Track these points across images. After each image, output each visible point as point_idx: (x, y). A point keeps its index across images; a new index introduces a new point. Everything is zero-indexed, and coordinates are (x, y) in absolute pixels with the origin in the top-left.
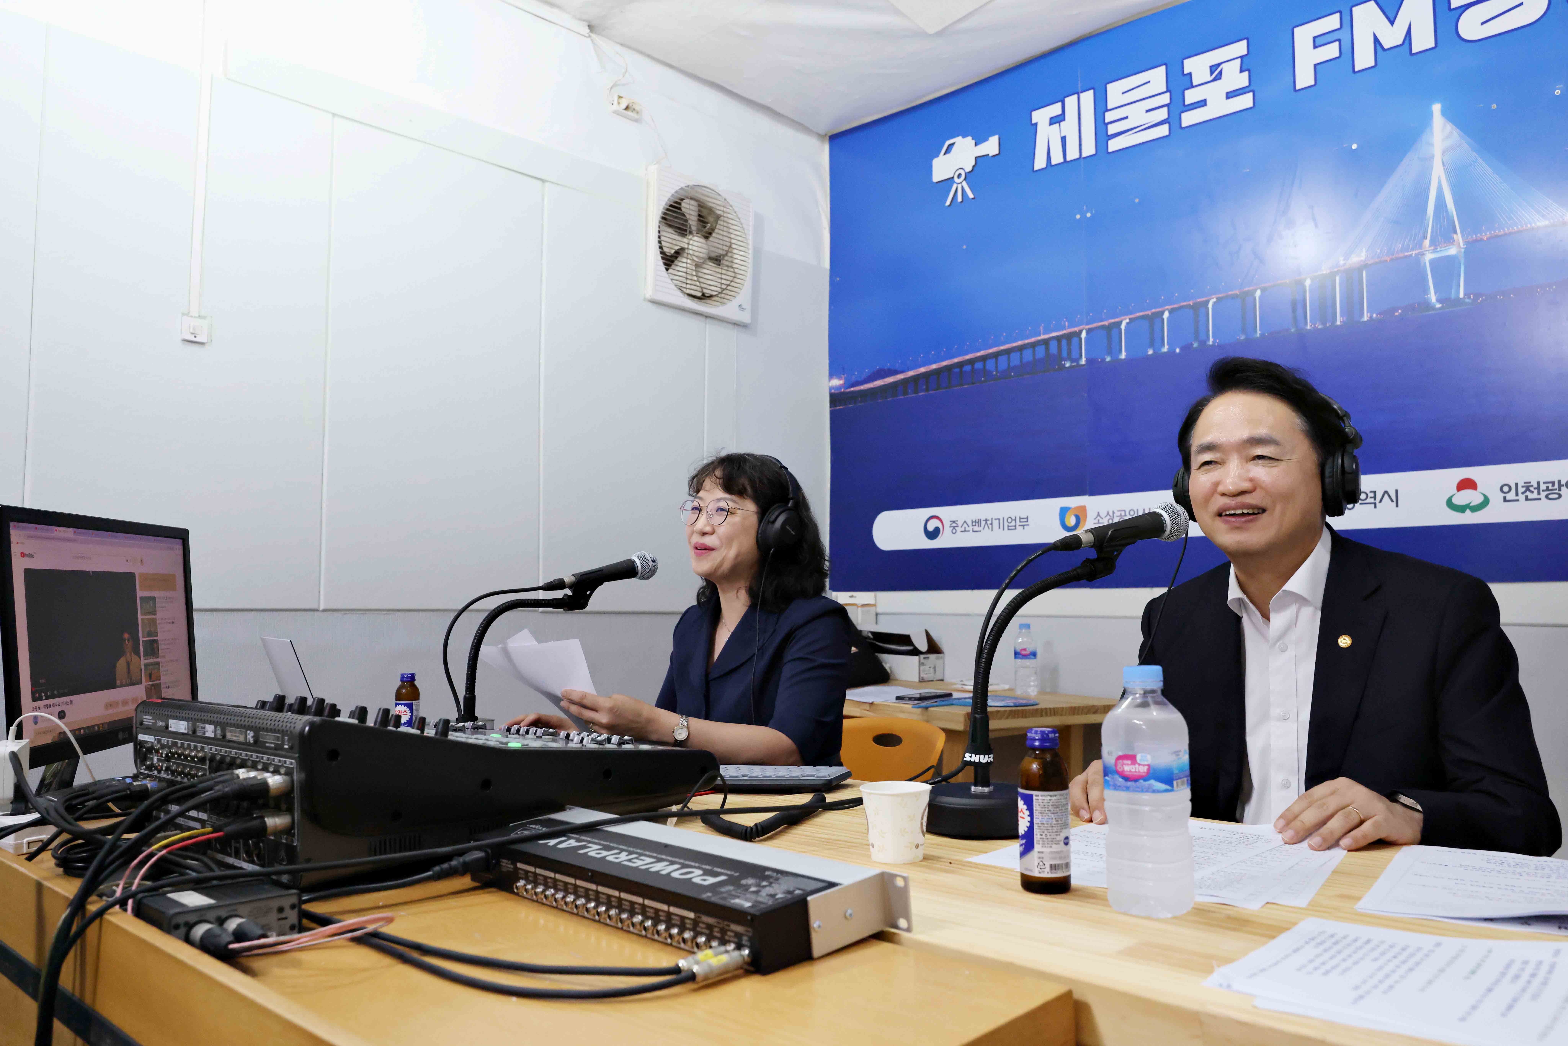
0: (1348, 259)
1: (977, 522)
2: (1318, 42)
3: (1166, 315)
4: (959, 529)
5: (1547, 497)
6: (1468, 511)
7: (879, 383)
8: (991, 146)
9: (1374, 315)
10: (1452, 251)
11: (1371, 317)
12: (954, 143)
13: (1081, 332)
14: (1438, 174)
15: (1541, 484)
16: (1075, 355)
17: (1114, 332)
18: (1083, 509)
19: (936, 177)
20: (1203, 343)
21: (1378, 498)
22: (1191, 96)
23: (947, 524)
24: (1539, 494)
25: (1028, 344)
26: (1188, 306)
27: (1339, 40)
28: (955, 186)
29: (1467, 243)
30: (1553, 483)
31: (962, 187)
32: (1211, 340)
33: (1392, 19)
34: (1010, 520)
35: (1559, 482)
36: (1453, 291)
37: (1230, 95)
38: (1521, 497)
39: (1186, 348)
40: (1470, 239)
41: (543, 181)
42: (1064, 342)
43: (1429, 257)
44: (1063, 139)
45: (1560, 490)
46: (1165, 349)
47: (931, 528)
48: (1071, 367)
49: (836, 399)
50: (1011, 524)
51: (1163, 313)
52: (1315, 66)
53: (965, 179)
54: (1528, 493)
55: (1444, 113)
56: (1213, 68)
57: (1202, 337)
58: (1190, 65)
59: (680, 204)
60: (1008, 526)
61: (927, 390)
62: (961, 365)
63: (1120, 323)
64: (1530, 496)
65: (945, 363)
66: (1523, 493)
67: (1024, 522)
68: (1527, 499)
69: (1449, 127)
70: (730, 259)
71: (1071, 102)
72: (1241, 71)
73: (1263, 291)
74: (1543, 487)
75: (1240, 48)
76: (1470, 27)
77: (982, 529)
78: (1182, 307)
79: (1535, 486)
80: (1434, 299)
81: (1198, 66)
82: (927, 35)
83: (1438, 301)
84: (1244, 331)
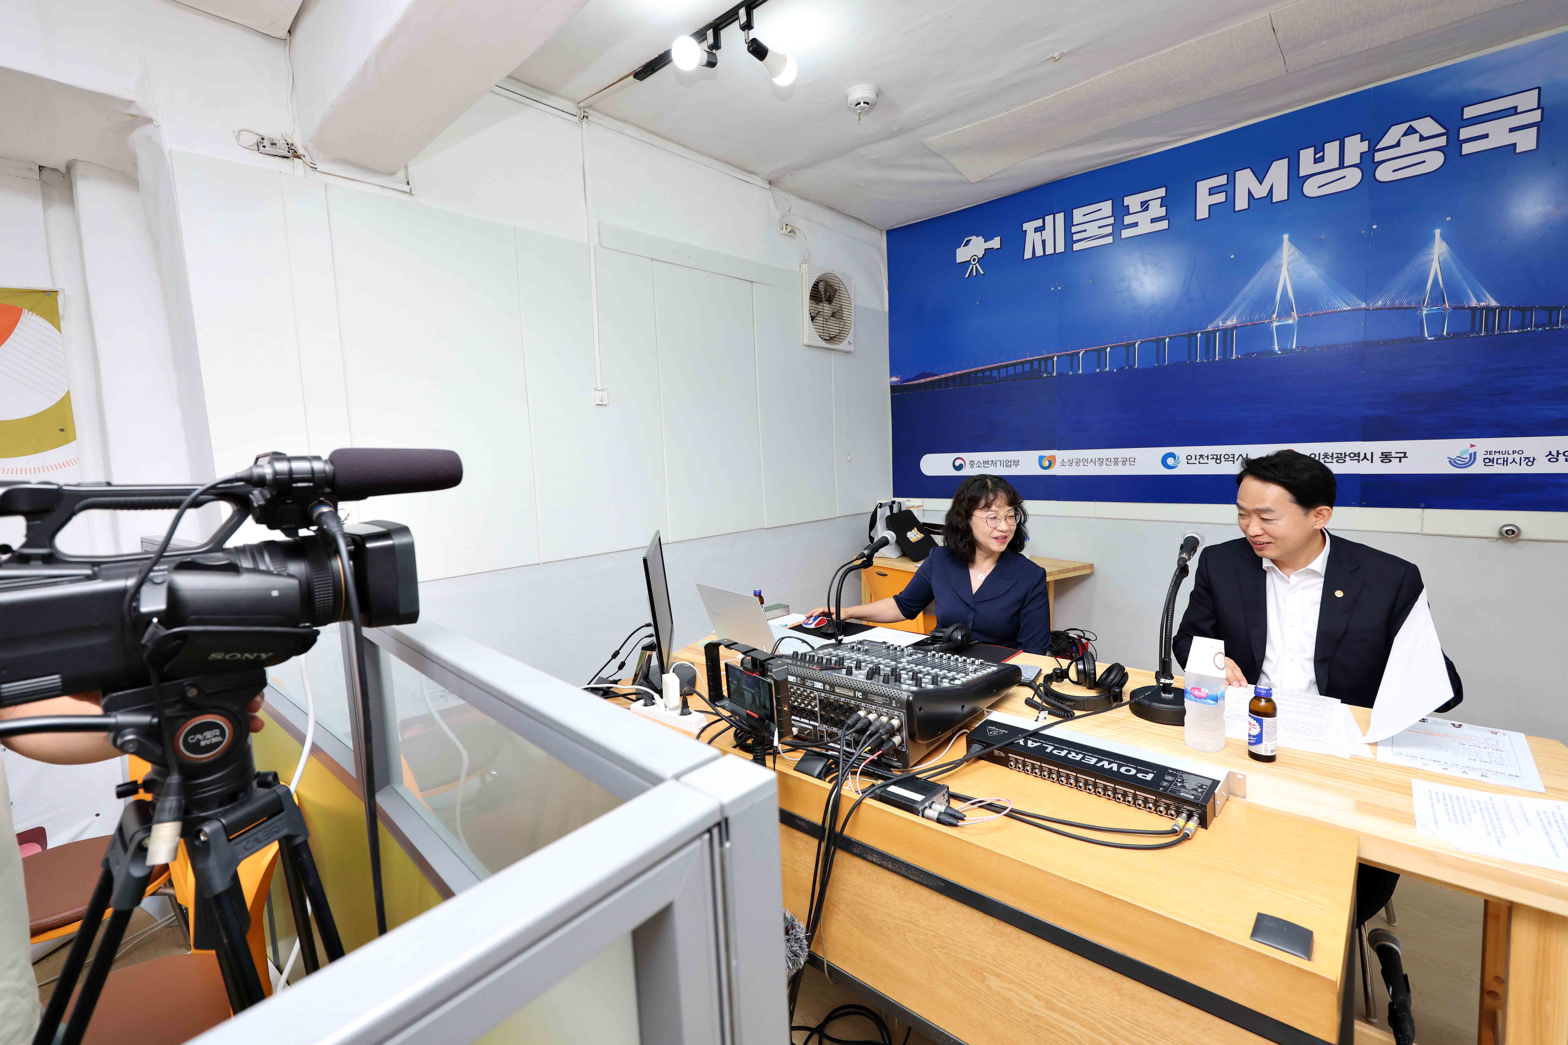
0: (1224, 323)
1: (987, 462)
2: (1212, 191)
3: (1108, 349)
4: (975, 466)
5: (1337, 461)
7: (922, 381)
8: (995, 243)
9: (1239, 356)
10: (1290, 321)
11: (1237, 357)
13: (1054, 357)
14: (1284, 276)
16: (1050, 370)
17: (1075, 358)
18: (1054, 457)
19: (959, 260)
20: (1131, 367)
21: (1237, 457)
22: (1128, 220)
23: (967, 462)
25: (1019, 362)
26: (1122, 345)
27: (1226, 192)
28: (971, 266)
29: (1298, 317)
32: (1137, 365)
33: (1261, 181)
34: (1007, 462)
37: (1153, 221)
40: (1302, 315)
41: (753, 282)
43: (1275, 324)
44: (1044, 242)
48: (1047, 376)
49: (894, 388)
50: (1008, 464)
51: (1107, 348)
52: (1210, 206)
53: (978, 262)
55: (1290, 240)
56: (1143, 203)
57: (1131, 363)
58: (1128, 201)
59: (818, 286)
60: (1006, 465)
61: (954, 386)
62: (976, 372)
63: (1079, 353)
65: (965, 371)
67: (1017, 463)
69: (1293, 248)
70: (841, 314)
71: (1049, 219)
72: (1161, 206)
73: (1170, 338)
74: (1335, 456)
75: (1161, 192)
76: (1311, 189)
77: (989, 466)
78: (1118, 345)
79: (1331, 455)
80: (1277, 349)
81: (1133, 202)
82: (970, 183)
83: (1279, 350)
84: (1157, 362)
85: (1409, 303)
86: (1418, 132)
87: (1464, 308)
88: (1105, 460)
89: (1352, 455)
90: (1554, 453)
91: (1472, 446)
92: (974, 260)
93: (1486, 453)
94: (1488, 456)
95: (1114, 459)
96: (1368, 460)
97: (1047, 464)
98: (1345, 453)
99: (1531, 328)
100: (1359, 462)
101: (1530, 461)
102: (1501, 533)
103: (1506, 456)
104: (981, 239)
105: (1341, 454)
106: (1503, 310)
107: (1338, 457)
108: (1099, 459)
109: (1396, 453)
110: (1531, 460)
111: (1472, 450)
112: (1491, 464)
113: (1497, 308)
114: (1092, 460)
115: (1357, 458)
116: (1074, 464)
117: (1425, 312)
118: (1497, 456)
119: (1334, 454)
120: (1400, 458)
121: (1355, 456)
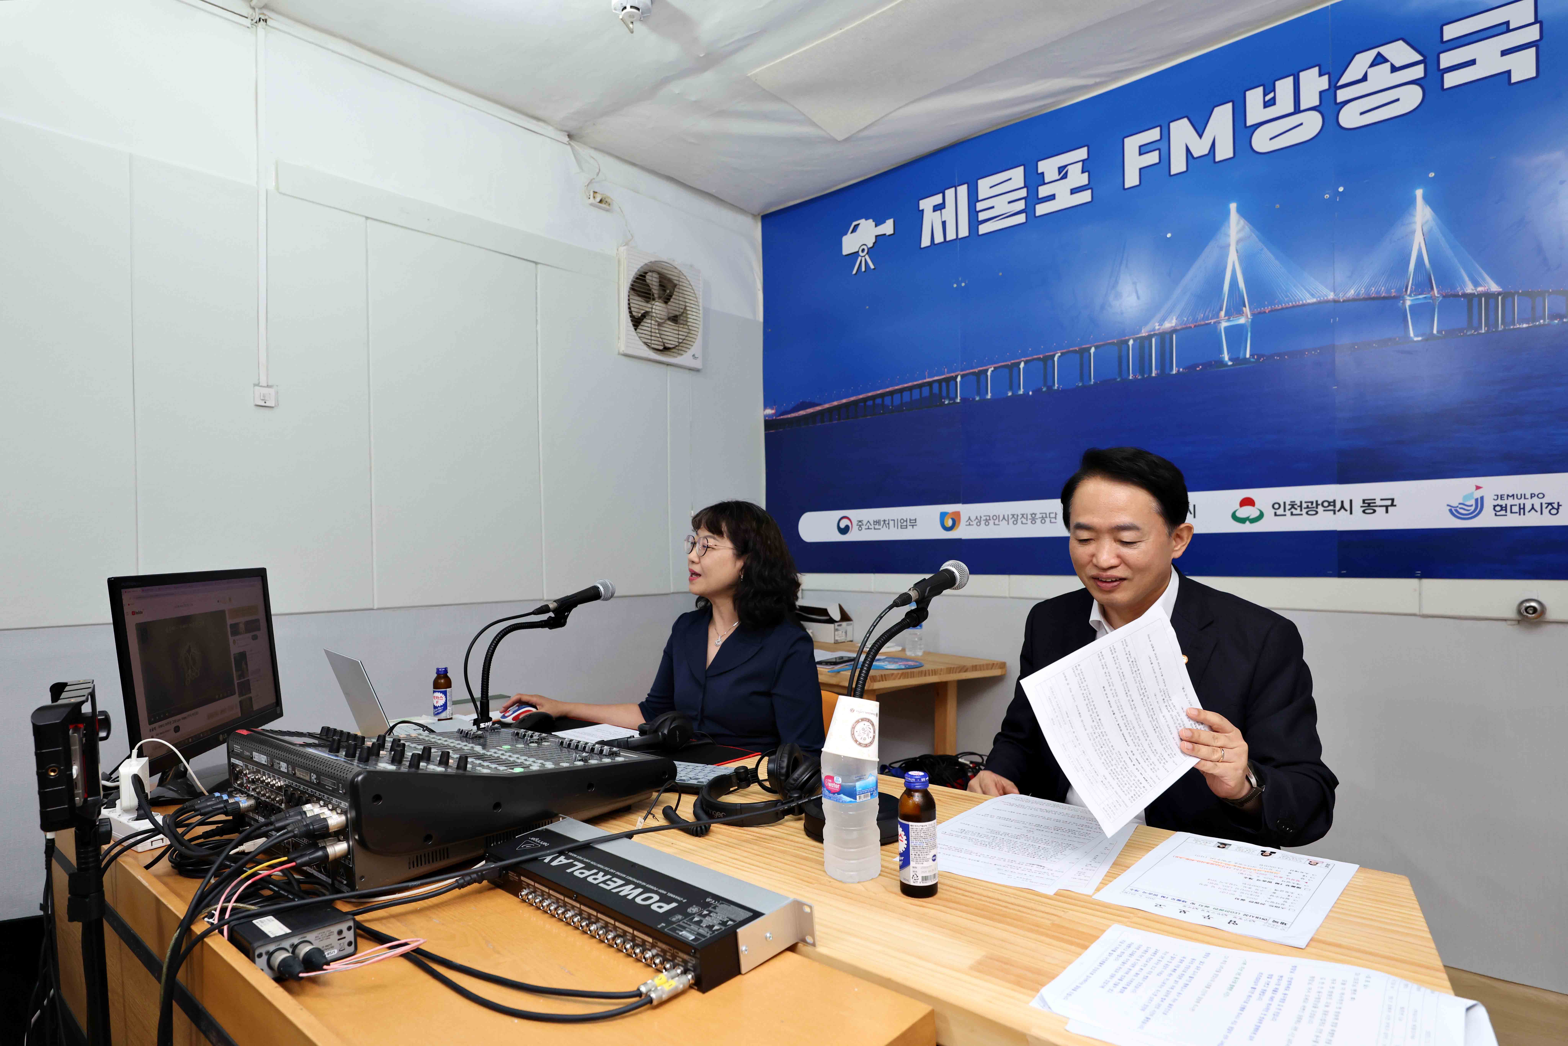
0: (1162, 325)
1: (877, 522)
2: (1143, 150)
3: (1022, 365)
4: (863, 527)
5: (1307, 513)
6: (1247, 522)
8: (888, 228)
9: (1181, 370)
10: (1242, 321)
11: (1178, 371)
13: (957, 376)
14: (1233, 259)
15: (1303, 503)
16: (952, 395)
17: (982, 377)
18: (957, 514)
20: (1050, 388)
22: (1043, 191)
23: (855, 523)
24: (1301, 510)
25: (917, 385)
26: (1039, 359)
27: (1159, 149)
28: (860, 258)
29: (1253, 314)
30: (1312, 503)
31: (865, 259)
32: (1056, 385)
33: (1200, 133)
34: (902, 521)
35: (1317, 502)
36: (1242, 352)
37: (1074, 191)
38: (1288, 513)
39: (1037, 391)
40: (1256, 311)
41: (536, 263)
42: (944, 384)
43: (1224, 324)
44: (944, 223)
45: (1317, 508)
46: (1021, 392)
47: (842, 525)
48: (949, 404)
49: (767, 424)
50: (904, 524)
51: (1019, 363)
52: (1140, 169)
53: (867, 253)
54: (1293, 510)
55: (1239, 211)
56: (1061, 169)
57: (1050, 383)
58: (1043, 166)
59: (645, 276)
60: (901, 526)
62: (865, 400)
63: (987, 370)
64: (1295, 512)
65: (852, 399)
66: (1289, 510)
67: (913, 523)
68: (1292, 514)
69: (1242, 222)
70: (685, 319)
71: (950, 193)
72: (1083, 172)
73: (1097, 348)
74: (1304, 505)
75: (1082, 153)
76: (1262, 142)
77: (880, 527)
78: (1034, 359)
79: (1299, 504)
80: (1226, 357)
81: (1048, 167)
82: (834, 141)
83: (1230, 359)
84: (1082, 379)
85: (1388, 291)
86: (1388, 61)
87: (1456, 296)
88: (1020, 516)
89: (1326, 504)
91: (1478, 488)
92: (863, 250)
93: (1496, 498)
94: (1499, 502)
95: (1032, 515)
96: (1346, 510)
97: (949, 523)
99: (1545, 320)
100: (1335, 513)
101: (1553, 508)
102: (1519, 612)
103: (1522, 501)
106: (1507, 295)
108: (1013, 515)
109: (1381, 500)
110: (1556, 506)
111: (1478, 494)
112: (1503, 512)
113: (1499, 294)
114: (1004, 518)
115: (1331, 508)
116: (983, 523)
117: (1408, 303)
118: (1510, 501)
120: (1387, 507)
121: (1329, 505)
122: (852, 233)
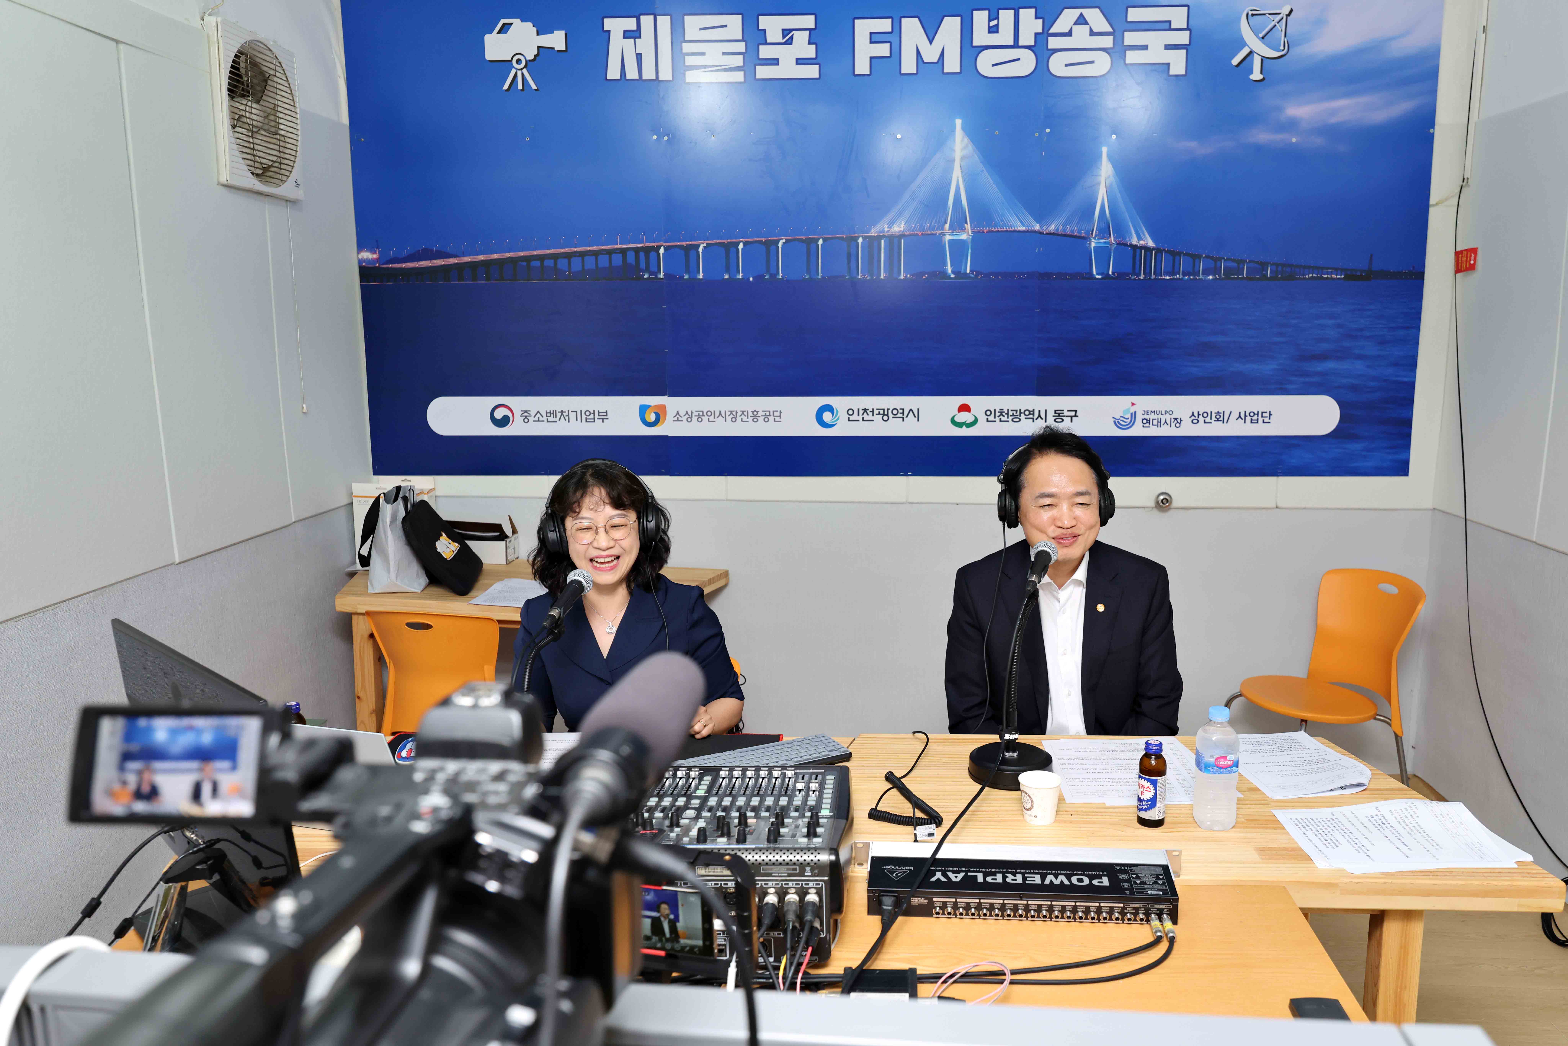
0: (891, 227)
1: (553, 413)
2: (873, 40)
3: (741, 246)
4: (531, 419)
5: (1012, 420)
7: (425, 263)
8: (557, 40)
9: (908, 276)
10: (964, 237)
11: (906, 276)
12: (512, 24)
13: (659, 247)
14: (957, 175)
16: (653, 268)
17: (692, 253)
18: (663, 407)
19: (490, 55)
20: (774, 276)
21: (906, 414)
22: (765, 52)
23: (517, 414)
25: (604, 250)
26: (760, 242)
28: (513, 72)
29: (973, 232)
31: (523, 74)
32: (781, 274)
33: (931, 39)
34: (588, 413)
36: (963, 267)
37: (799, 61)
38: (997, 419)
39: (759, 278)
40: (976, 230)
42: (642, 255)
43: (948, 237)
44: (639, 56)
46: (740, 276)
48: (649, 278)
49: (366, 272)
50: (589, 417)
51: (738, 244)
52: (871, 58)
53: (526, 66)
54: (1001, 417)
55: (964, 128)
56: (786, 32)
57: (773, 271)
58: (765, 22)
60: (586, 419)
61: (488, 279)
62: (528, 259)
63: (698, 246)
65: (508, 255)
66: (998, 417)
67: (604, 416)
68: (1001, 420)
69: (966, 140)
71: (647, 21)
72: (810, 43)
73: (825, 240)
74: (1010, 413)
75: (809, 21)
76: (985, 64)
77: (557, 419)
78: (755, 242)
79: (1006, 412)
80: (950, 270)
81: (772, 25)
83: (953, 272)
84: (808, 271)
85: (1079, 232)
86: (1086, 23)
87: (1126, 245)
88: (740, 413)
89: (1027, 413)
90: (1196, 414)
91: (1133, 404)
93: (1144, 413)
94: (1146, 416)
95: (753, 412)
96: (1042, 419)
97: (652, 418)
98: (1020, 410)
99: (1180, 276)
100: (1033, 421)
101: (1178, 422)
102: (1157, 502)
103: (1160, 416)
104: (529, 28)
105: (1016, 411)
106: (1159, 251)
107: (1013, 415)
108: (731, 412)
109: (1068, 411)
110: (1179, 421)
111: (1132, 410)
112: (1147, 425)
113: (1154, 249)
114: (720, 414)
115: (1031, 416)
116: (695, 419)
117: (1093, 245)
118: (1152, 416)
119: (1010, 411)
120: (1071, 417)
121: (1030, 414)
122: (499, 32)
